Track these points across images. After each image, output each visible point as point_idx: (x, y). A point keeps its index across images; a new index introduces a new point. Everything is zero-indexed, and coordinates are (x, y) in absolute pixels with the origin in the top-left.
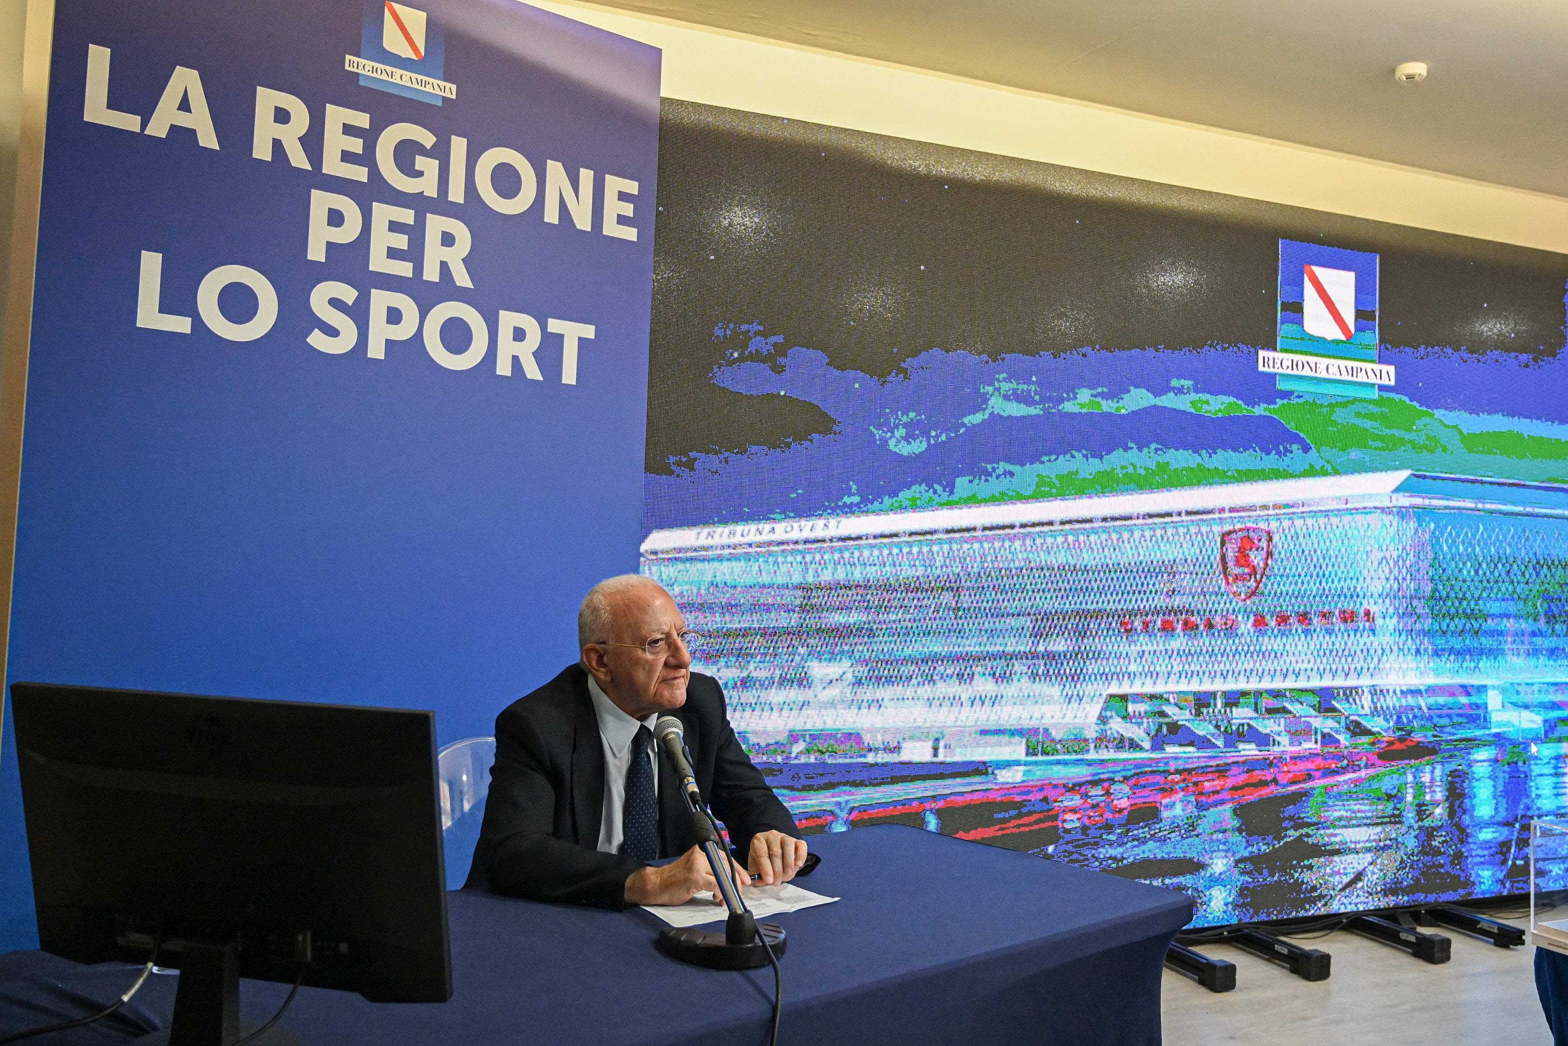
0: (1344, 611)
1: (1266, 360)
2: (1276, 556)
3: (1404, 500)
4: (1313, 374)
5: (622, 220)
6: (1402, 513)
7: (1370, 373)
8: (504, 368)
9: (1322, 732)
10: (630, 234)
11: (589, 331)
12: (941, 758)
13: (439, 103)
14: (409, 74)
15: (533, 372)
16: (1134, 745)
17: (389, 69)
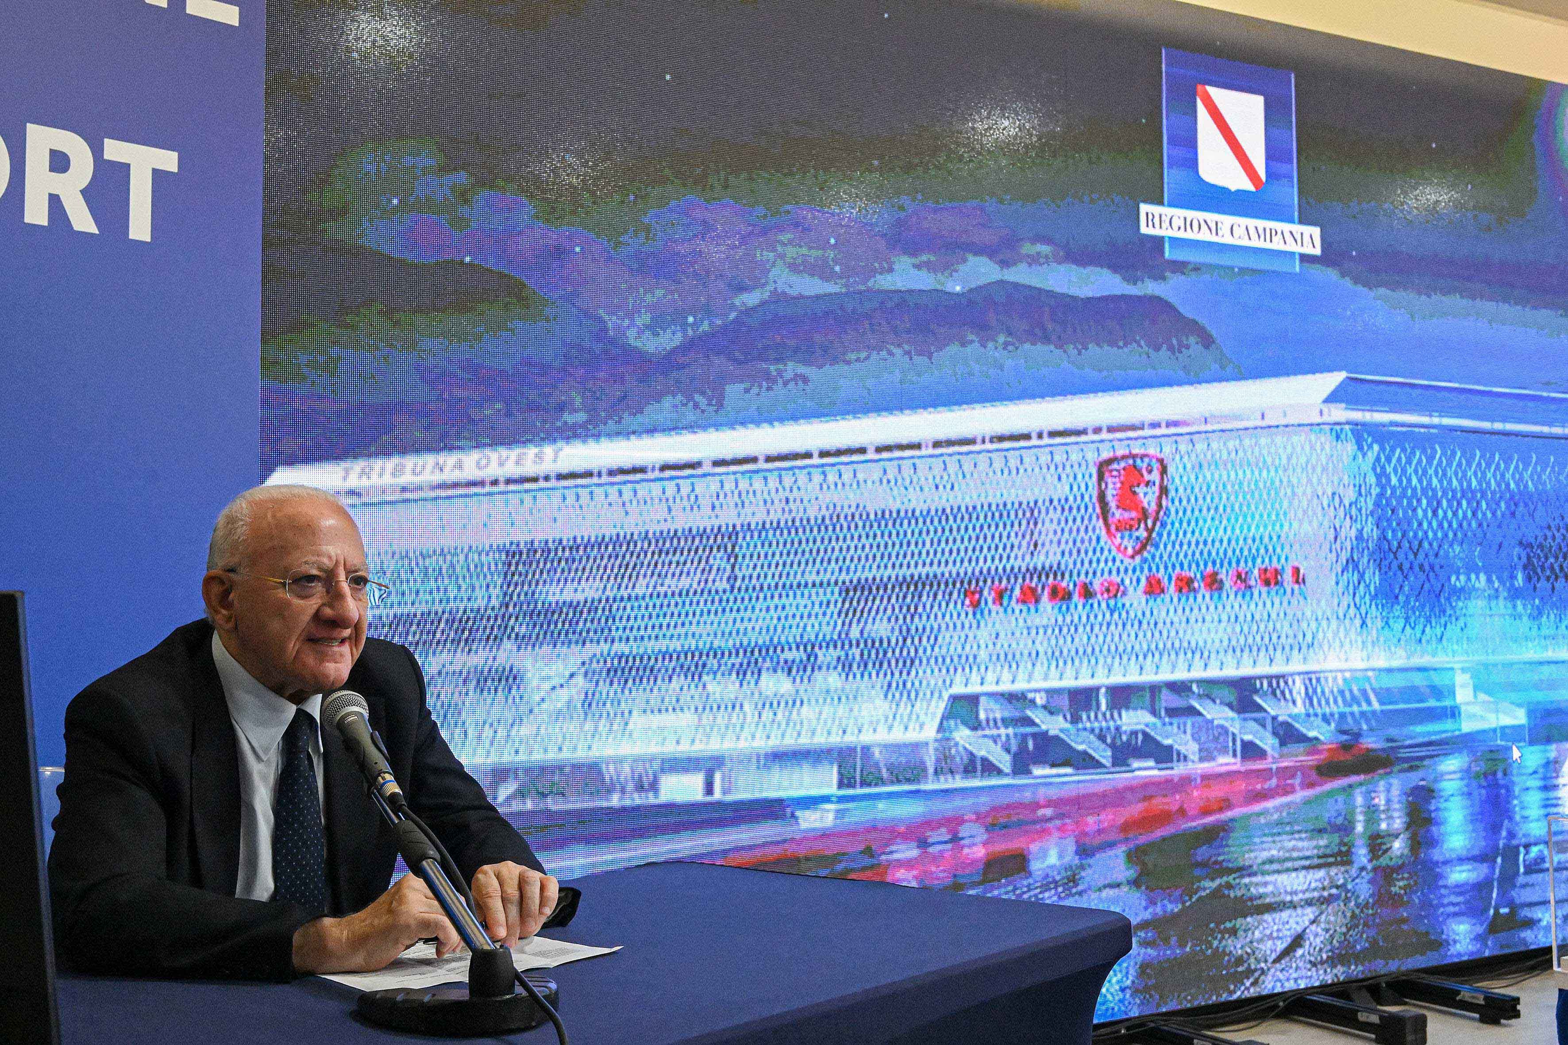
0: (1266, 570)
1: (1150, 217)
2: (1172, 493)
3: (1339, 413)
4: (1213, 238)
6: (1336, 430)
7: (1287, 236)
8: (36, 213)
9: (1242, 741)
10: (230, 15)
11: (169, 161)
12: (717, 795)
15: (83, 221)
16: (989, 768)
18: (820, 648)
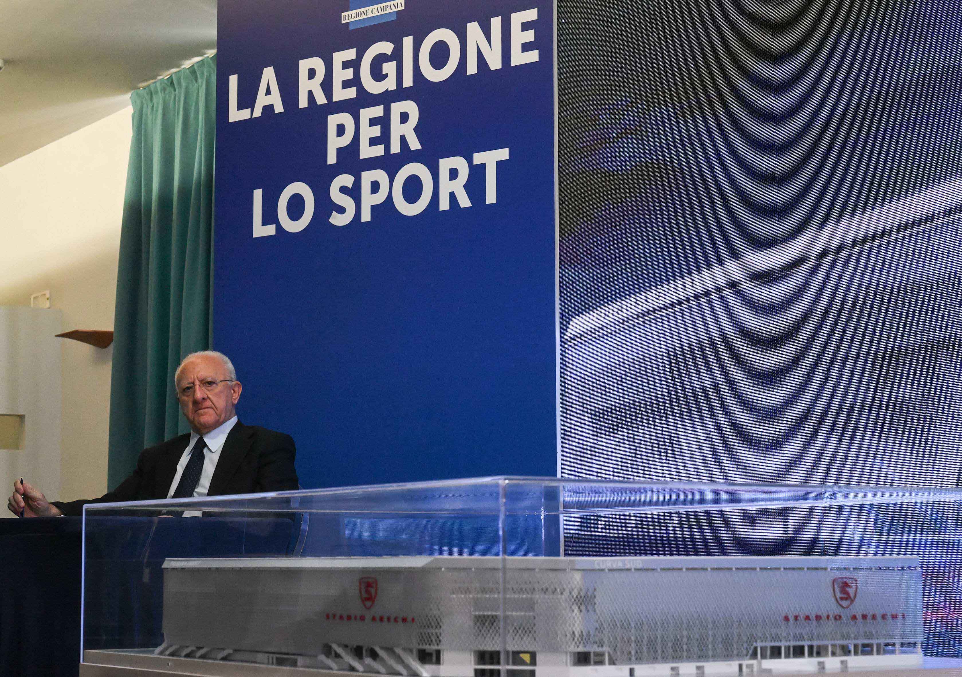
5: (526, 47)
8: (444, 205)
10: (533, 56)
11: (503, 154)
13: (394, 18)
14: (376, 7)
15: (465, 202)
17: (364, 9)
18: (859, 411)
